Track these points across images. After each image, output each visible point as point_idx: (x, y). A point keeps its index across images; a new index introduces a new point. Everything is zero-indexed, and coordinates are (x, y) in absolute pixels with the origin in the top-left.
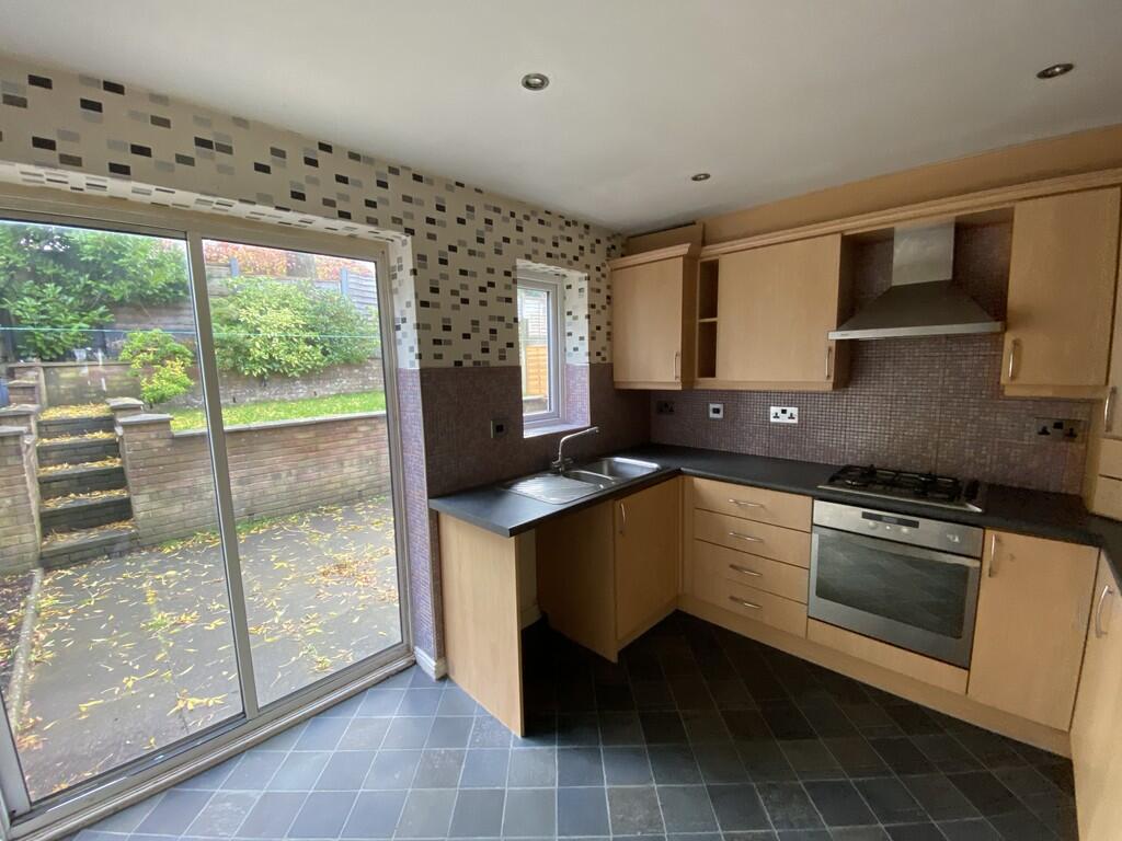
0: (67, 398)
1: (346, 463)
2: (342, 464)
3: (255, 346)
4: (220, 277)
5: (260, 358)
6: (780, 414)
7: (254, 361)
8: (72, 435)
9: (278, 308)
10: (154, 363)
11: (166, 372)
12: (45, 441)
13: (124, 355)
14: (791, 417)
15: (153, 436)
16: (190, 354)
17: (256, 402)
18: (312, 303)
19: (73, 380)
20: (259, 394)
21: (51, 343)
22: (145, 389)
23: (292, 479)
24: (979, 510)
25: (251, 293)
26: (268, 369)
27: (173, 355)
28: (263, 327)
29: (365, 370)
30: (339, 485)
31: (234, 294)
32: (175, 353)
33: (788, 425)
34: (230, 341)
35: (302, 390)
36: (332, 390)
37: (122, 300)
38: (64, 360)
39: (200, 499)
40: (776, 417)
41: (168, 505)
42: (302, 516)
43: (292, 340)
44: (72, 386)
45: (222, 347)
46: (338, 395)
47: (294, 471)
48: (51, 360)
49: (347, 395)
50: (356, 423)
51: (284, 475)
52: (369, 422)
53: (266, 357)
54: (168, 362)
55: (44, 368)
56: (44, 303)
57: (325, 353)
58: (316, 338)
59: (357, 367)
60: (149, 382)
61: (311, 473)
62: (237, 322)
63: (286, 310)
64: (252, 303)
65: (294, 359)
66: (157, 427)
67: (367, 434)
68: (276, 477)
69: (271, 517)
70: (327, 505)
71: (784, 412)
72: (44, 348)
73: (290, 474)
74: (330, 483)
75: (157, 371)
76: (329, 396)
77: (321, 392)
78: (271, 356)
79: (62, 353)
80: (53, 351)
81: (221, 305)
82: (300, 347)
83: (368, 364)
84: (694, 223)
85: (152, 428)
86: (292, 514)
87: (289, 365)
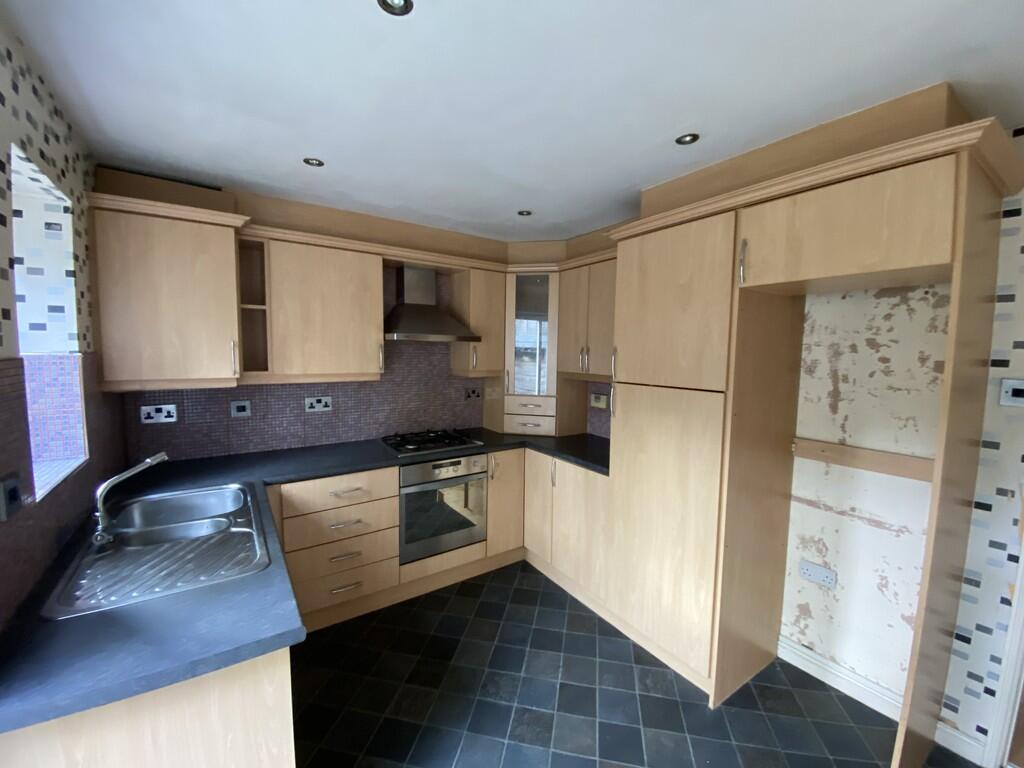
6: (315, 404)
14: (326, 406)
24: (482, 443)
33: (323, 413)
40: (312, 407)
71: (319, 401)
84: (219, 189)
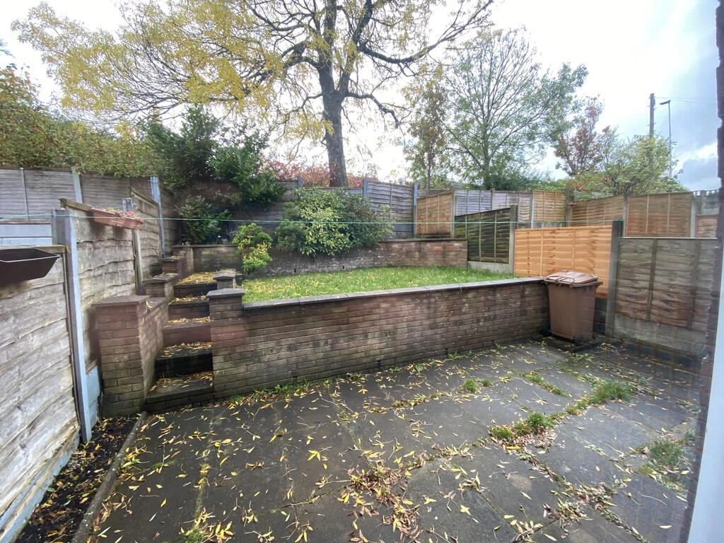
0: (205, 267)
1: (370, 336)
2: (366, 336)
3: (309, 234)
4: (291, 189)
5: (312, 242)
7: (308, 245)
8: (194, 296)
9: (324, 208)
10: (251, 245)
11: (256, 251)
12: (178, 299)
13: (235, 240)
15: (229, 308)
16: (271, 240)
17: (308, 272)
18: (345, 204)
19: (209, 256)
20: (310, 267)
21: (199, 232)
22: (245, 262)
23: (328, 348)
25: (309, 198)
26: (316, 250)
27: (261, 240)
28: (315, 220)
29: (375, 251)
30: (363, 355)
31: (299, 199)
32: (263, 239)
34: (294, 231)
35: (335, 265)
36: (354, 265)
37: (236, 205)
38: (205, 244)
39: (259, 361)
41: (236, 365)
42: (334, 381)
43: (331, 230)
44: (208, 260)
45: (290, 235)
46: (358, 268)
47: (330, 341)
48: (199, 243)
49: (363, 268)
50: (380, 300)
51: (322, 343)
52: (390, 299)
53: (315, 242)
54: (258, 245)
55: (194, 248)
56: (196, 209)
57: (351, 238)
58: (346, 228)
59: (371, 248)
60: (247, 258)
61: (343, 343)
62: (299, 218)
63: (329, 209)
64: (309, 205)
65: (332, 243)
66: (233, 301)
67: (387, 311)
68: (316, 345)
69: (310, 380)
70: (353, 372)
72: (194, 235)
73: (326, 343)
74: (357, 352)
75: (252, 251)
76: (352, 269)
77: (347, 266)
78: (318, 241)
79: (204, 239)
80: (200, 238)
81: (290, 207)
82: (336, 235)
83: (378, 247)
85: (229, 301)
86: (326, 378)
87: (328, 247)
